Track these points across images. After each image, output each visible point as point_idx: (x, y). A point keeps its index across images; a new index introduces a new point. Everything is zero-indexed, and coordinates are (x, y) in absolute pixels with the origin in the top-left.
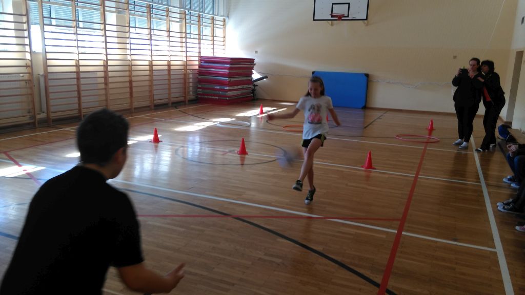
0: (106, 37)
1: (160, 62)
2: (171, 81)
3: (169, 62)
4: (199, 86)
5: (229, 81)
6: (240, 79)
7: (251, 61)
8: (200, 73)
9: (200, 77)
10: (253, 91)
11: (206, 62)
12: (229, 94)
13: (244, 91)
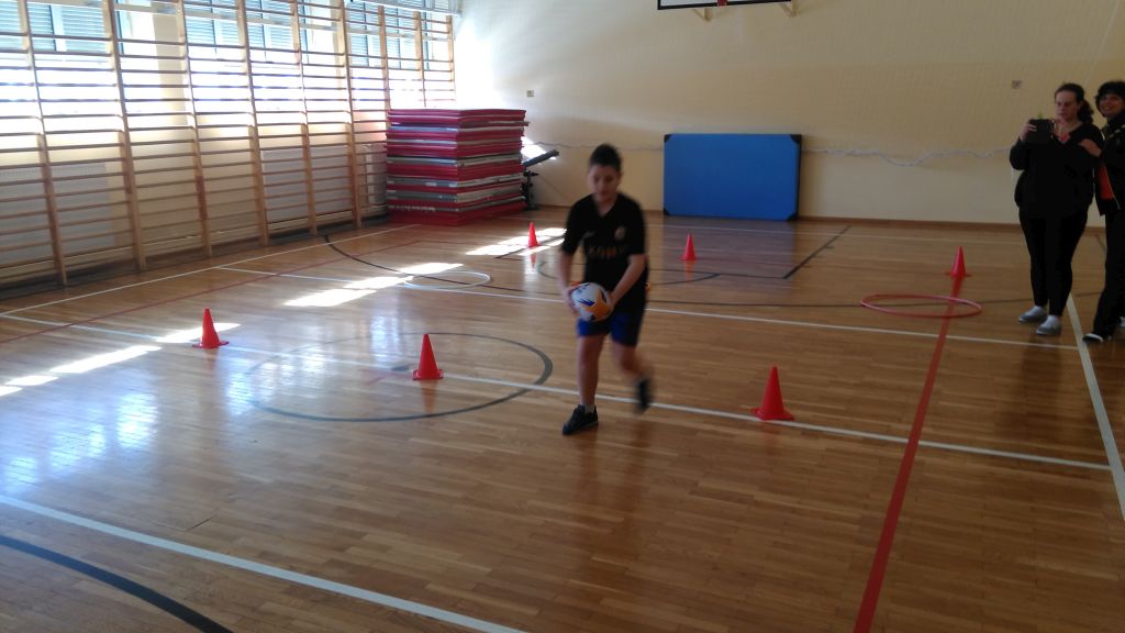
0: (119, 71)
1: (281, 128)
2: (314, 172)
3: (305, 126)
4: (391, 182)
5: (459, 168)
6: (488, 160)
7: (517, 117)
8: (391, 150)
9: (391, 160)
10: (527, 188)
11: (405, 123)
12: (461, 198)
13: (502, 190)
